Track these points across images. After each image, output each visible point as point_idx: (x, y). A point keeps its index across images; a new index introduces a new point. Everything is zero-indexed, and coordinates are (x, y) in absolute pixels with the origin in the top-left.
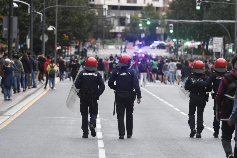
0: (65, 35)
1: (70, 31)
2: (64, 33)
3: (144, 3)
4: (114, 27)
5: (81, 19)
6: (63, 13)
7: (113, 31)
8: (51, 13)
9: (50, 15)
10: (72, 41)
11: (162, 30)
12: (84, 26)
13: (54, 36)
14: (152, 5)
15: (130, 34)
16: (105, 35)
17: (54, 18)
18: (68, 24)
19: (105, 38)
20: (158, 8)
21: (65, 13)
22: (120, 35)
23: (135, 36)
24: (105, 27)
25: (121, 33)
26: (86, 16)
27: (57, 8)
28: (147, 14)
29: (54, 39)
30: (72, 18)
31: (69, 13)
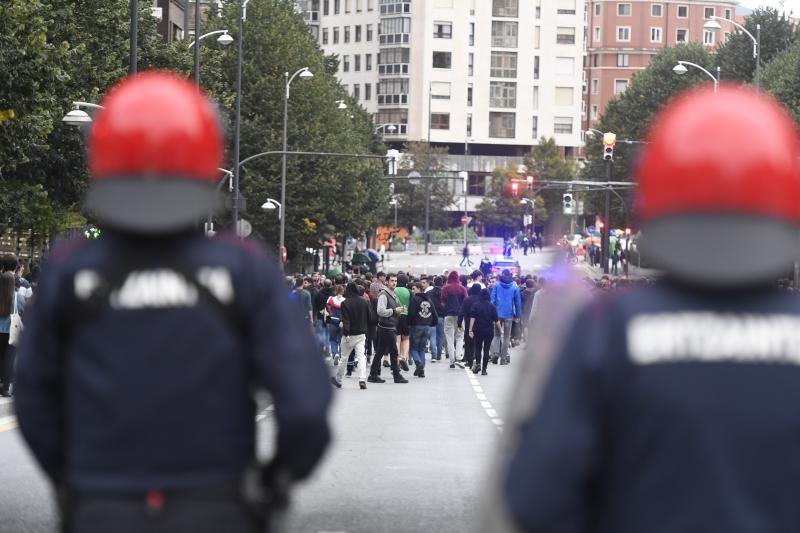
0: (307, 220)
1: (319, 211)
2: (305, 217)
3: (535, 137)
4: (455, 199)
5: (346, 181)
6: (302, 168)
7: (454, 208)
8: (273, 167)
9: (272, 173)
10: (327, 236)
11: (577, 206)
12: (353, 199)
13: (279, 222)
14: (552, 141)
15: (497, 217)
16: (431, 218)
17: (280, 180)
18: (315, 195)
19: (431, 228)
20: (568, 150)
21: (308, 167)
22: (469, 220)
23: (510, 220)
24: (433, 197)
25: (470, 214)
26: (358, 174)
27: (285, 157)
28: (539, 165)
29: (279, 229)
30: (323, 179)
31: (318, 166)
